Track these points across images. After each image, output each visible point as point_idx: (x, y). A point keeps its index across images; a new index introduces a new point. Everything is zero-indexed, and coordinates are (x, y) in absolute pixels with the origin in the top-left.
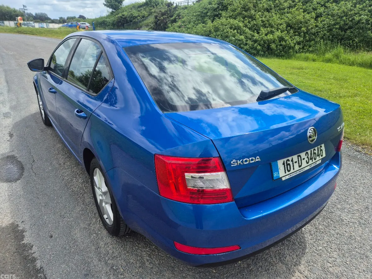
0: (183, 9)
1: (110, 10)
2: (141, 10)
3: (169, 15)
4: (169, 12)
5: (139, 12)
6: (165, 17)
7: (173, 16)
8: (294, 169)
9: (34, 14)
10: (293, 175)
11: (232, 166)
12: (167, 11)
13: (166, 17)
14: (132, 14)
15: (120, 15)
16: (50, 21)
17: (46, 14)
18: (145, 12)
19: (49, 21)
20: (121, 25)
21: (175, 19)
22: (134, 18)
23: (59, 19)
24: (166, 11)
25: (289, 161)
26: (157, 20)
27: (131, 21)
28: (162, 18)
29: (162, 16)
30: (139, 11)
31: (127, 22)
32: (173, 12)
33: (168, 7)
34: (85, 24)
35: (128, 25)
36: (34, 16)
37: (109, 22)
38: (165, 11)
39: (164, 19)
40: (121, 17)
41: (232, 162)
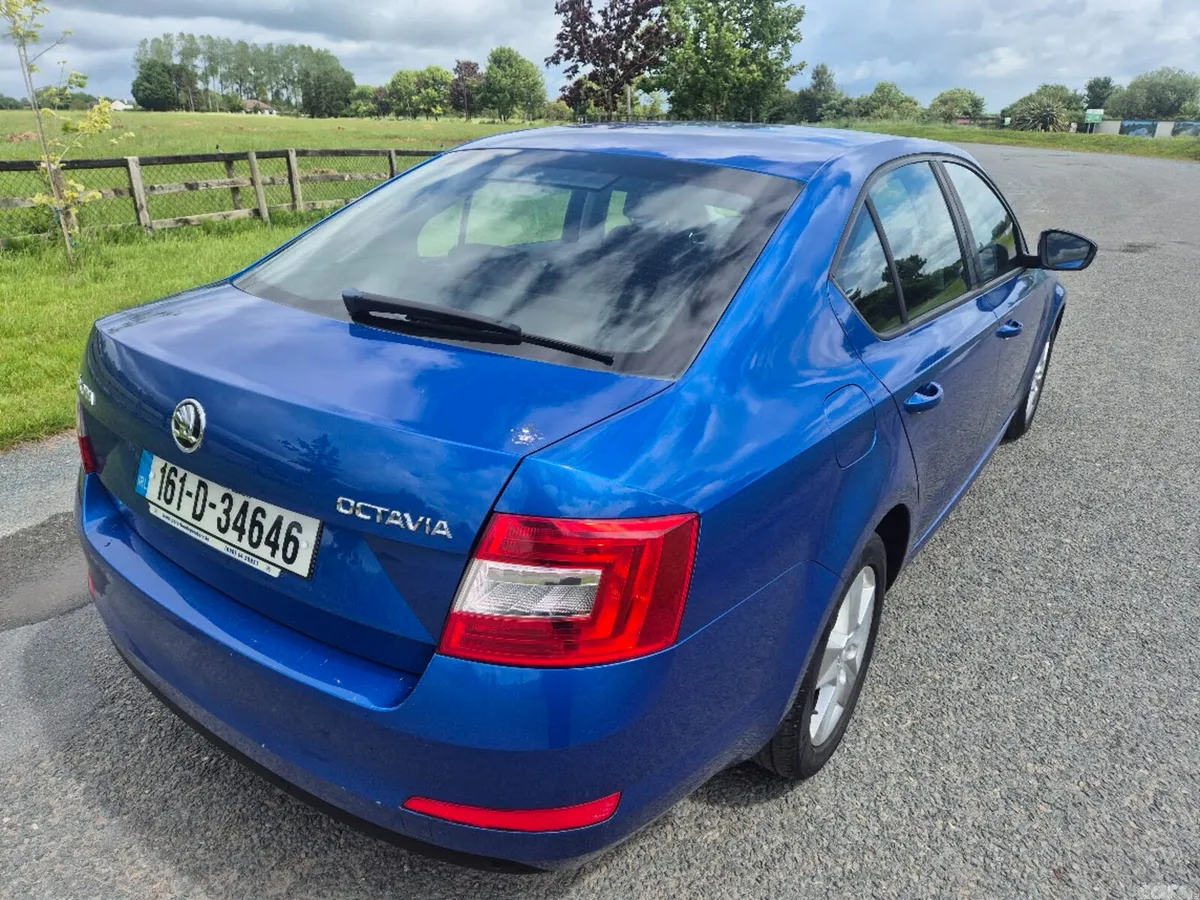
8: (178, 507)
10: (173, 524)
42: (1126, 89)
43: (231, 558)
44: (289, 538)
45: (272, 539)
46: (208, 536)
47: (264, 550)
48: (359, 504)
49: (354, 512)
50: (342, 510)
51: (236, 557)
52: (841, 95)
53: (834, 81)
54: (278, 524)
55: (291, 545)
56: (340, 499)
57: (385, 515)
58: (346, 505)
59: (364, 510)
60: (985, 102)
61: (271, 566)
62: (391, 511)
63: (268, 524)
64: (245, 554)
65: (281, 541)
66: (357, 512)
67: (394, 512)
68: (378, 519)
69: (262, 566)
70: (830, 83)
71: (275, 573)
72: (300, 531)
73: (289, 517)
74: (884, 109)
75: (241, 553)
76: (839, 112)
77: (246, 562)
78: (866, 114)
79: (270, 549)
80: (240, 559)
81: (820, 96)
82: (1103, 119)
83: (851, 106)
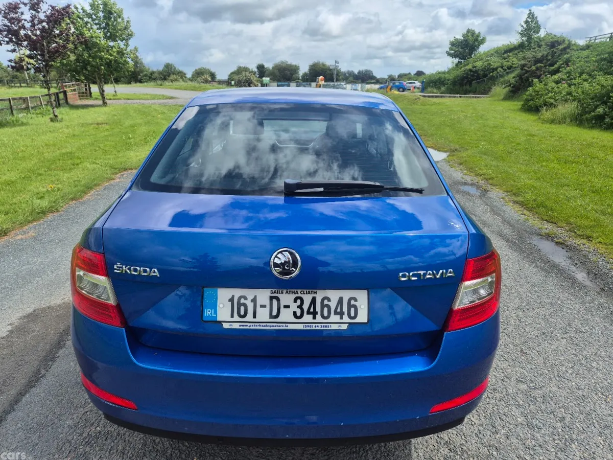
0: (581, 49)
1: (456, 60)
2: (509, 56)
3: (549, 62)
4: (550, 57)
5: (504, 61)
6: (540, 66)
7: (556, 64)
8: (255, 317)
9: (356, 72)
10: (251, 328)
11: (115, 271)
12: (547, 56)
13: (543, 65)
14: (490, 64)
15: (470, 67)
16: (375, 81)
17: (371, 72)
18: (515, 59)
19: (373, 81)
20: (466, 82)
21: (560, 67)
22: (491, 70)
23: (387, 77)
24: (545, 55)
25: (246, 298)
26: (524, 71)
27: (485, 76)
28: (534, 68)
29: (534, 65)
30: (505, 58)
31: (478, 77)
32: (559, 55)
33: (550, 49)
34: (414, 83)
35: (478, 83)
36: (356, 75)
37: (447, 78)
38: (542, 56)
39: (537, 69)
40: (470, 70)
41: (115, 267)
42: (271, 69)
43: (310, 330)
44: (350, 306)
45: (339, 310)
46: (287, 325)
47: (334, 318)
48: (411, 274)
49: (409, 278)
50: (403, 279)
51: (314, 328)
52: (149, 69)
53: (143, 62)
54: (340, 301)
55: (353, 310)
56: (401, 274)
57: (425, 275)
58: (404, 276)
59: (414, 275)
60: (216, 73)
61: (340, 325)
62: (427, 272)
63: (333, 304)
64: (319, 325)
65: (345, 309)
66: (411, 278)
67: (429, 272)
68: (422, 277)
69: (334, 327)
70: (141, 63)
71: (345, 327)
72: (356, 300)
73: (346, 294)
74: (172, 77)
75: (317, 325)
76: (150, 77)
77: (322, 328)
78: (165, 79)
79: (339, 316)
80: (317, 328)
81: (138, 70)
82: (270, 82)
83: (156, 75)
